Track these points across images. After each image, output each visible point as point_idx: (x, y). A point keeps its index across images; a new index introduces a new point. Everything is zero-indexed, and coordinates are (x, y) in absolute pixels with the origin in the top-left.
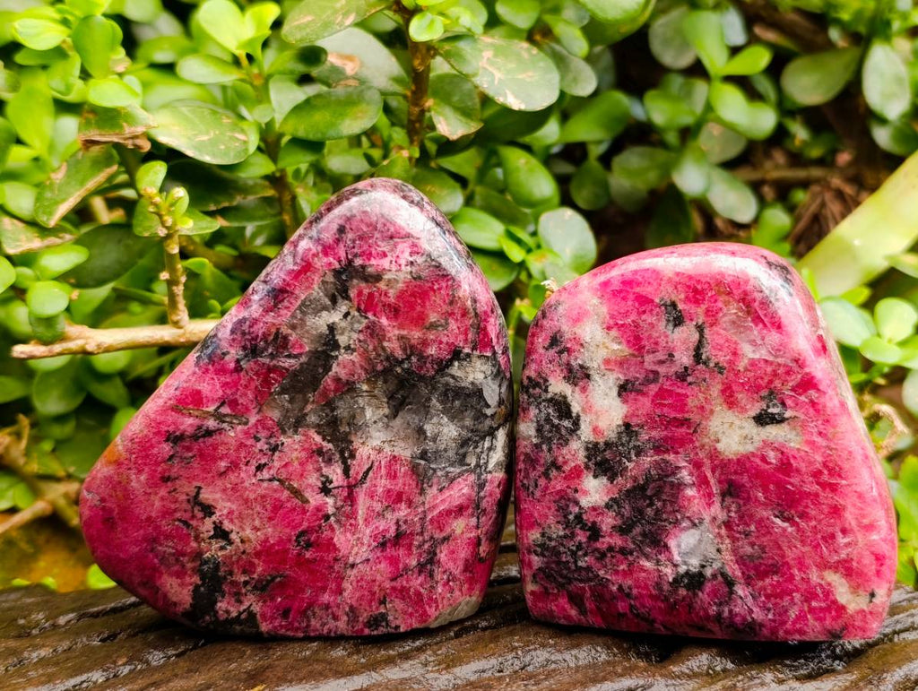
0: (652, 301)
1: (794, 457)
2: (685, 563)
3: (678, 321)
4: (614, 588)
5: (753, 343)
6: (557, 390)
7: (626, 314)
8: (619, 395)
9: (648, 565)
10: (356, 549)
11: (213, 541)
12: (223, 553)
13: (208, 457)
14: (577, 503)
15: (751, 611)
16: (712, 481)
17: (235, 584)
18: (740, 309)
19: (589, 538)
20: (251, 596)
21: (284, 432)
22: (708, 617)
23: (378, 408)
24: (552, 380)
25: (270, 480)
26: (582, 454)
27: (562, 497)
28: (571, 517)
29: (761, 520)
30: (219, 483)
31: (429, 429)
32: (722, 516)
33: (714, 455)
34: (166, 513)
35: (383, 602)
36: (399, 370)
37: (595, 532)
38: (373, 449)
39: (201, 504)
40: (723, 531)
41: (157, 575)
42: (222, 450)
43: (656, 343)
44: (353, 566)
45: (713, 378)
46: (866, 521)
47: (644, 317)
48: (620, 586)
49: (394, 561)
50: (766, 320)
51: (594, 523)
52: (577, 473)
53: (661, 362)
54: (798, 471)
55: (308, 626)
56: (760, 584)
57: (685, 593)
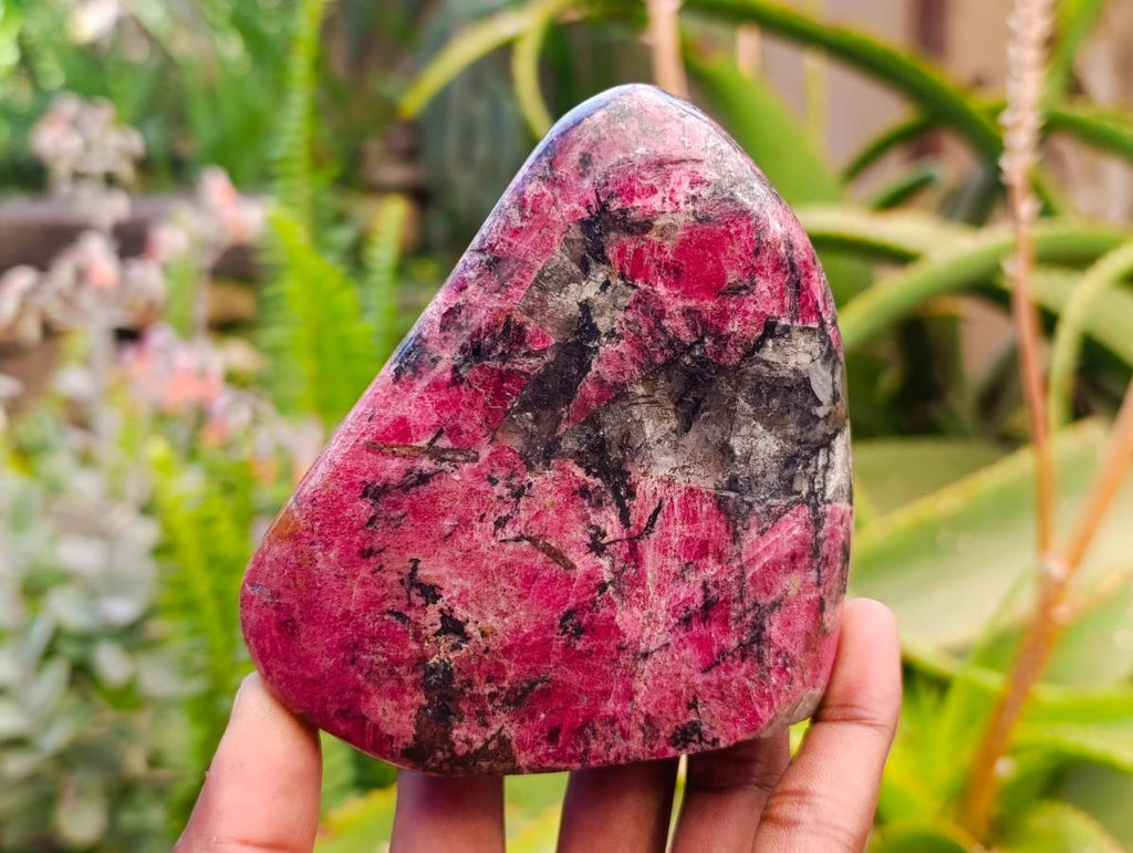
10: (648, 630)
11: (441, 639)
12: (457, 654)
13: (424, 514)
17: (476, 699)
20: (501, 716)
21: (530, 468)
23: (661, 419)
25: (517, 540)
30: (444, 551)
31: (737, 444)
34: (372, 603)
35: (692, 705)
36: (687, 360)
38: (660, 480)
39: (420, 585)
41: (363, 697)
42: (443, 502)
44: (646, 656)
49: (703, 644)
55: (586, 751)
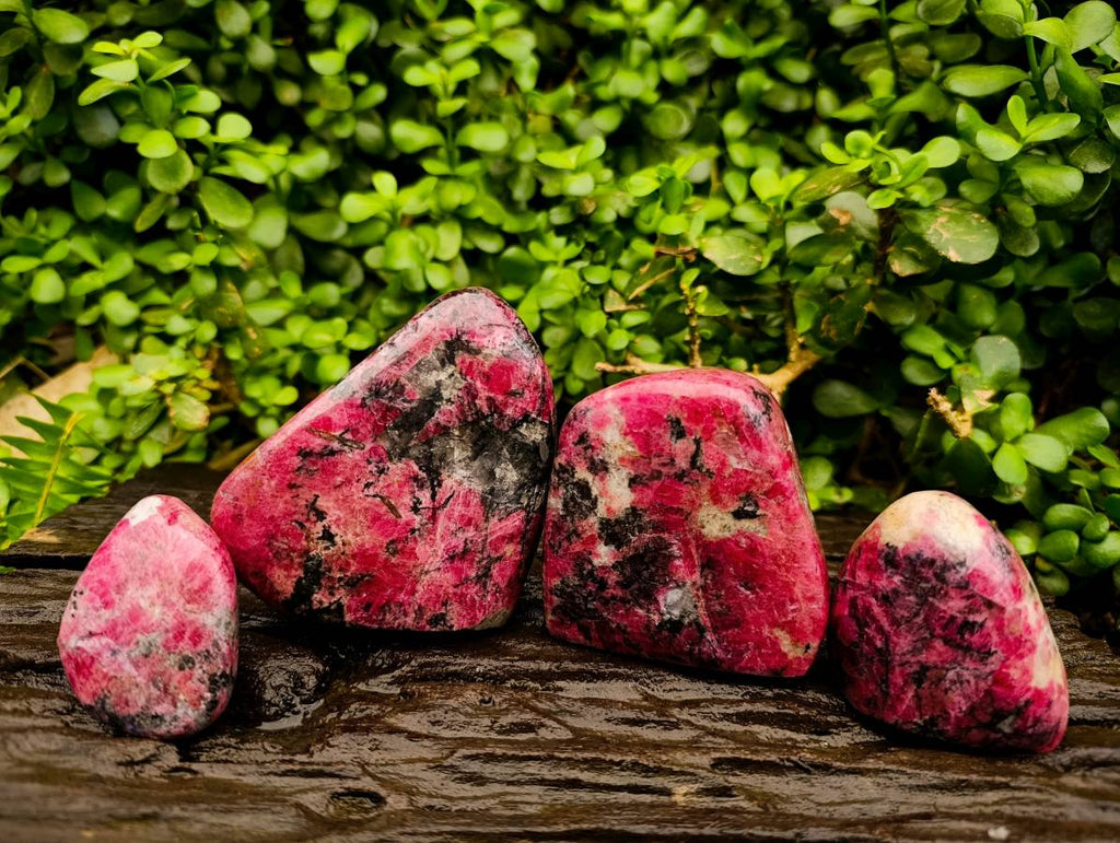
0: (662, 417)
1: (761, 545)
2: (669, 613)
3: (681, 434)
4: (614, 626)
5: (738, 456)
6: (581, 477)
7: (640, 426)
8: (630, 486)
9: (641, 612)
10: (431, 559)
11: (320, 542)
12: (327, 552)
13: (328, 472)
14: (590, 562)
15: (715, 651)
16: (696, 556)
17: (331, 579)
18: (730, 430)
19: (598, 589)
20: (342, 591)
21: (391, 460)
22: (682, 652)
23: (463, 450)
24: (578, 469)
25: (374, 496)
26: (597, 526)
27: (579, 557)
28: (585, 572)
29: (731, 587)
30: (334, 493)
31: (498, 472)
32: (700, 582)
33: (699, 537)
34: (288, 514)
35: (444, 604)
36: (483, 423)
37: (602, 585)
38: (456, 481)
39: (316, 510)
40: (700, 593)
41: (269, 566)
42: (340, 468)
43: (662, 450)
44: (426, 573)
45: (703, 480)
46: (809, 594)
47: (654, 429)
48: (618, 624)
49: (458, 572)
50: (750, 440)
51: (602, 578)
52: (592, 540)
53: (664, 465)
54: (762, 554)
55: (383, 619)
56: (724, 633)
57: (667, 634)
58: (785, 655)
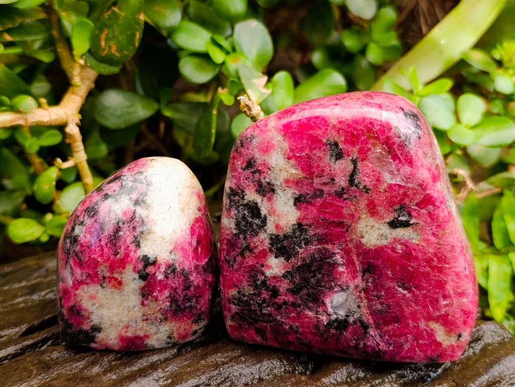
0: (321, 141)
1: (415, 250)
2: (336, 313)
3: (339, 156)
4: (287, 327)
5: (391, 172)
6: (251, 199)
7: (302, 149)
8: (295, 204)
9: (310, 314)
14: (263, 274)
15: (378, 344)
16: (357, 263)
18: (384, 149)
19: (271, 296)
22: (349, 347)
24: (247, 192)
26: (267, 242)
27: (253, 270)
28: (259, 282)
29: (389, 288)
32: (362, 285)
33: (359, 246)
37: (275, 292)
40: (363, 295)
43: (323, 171)
45: (361, 196)
46: (459, 291)
47: (314, 152)
48: (291, 326)
50: (402, 158)
51: (274, 287)
52: (263, 254)
53: (325, 184)
54: (417, 258)
56: (386, 328)
57: (334, 332)
58: (440, 344)
